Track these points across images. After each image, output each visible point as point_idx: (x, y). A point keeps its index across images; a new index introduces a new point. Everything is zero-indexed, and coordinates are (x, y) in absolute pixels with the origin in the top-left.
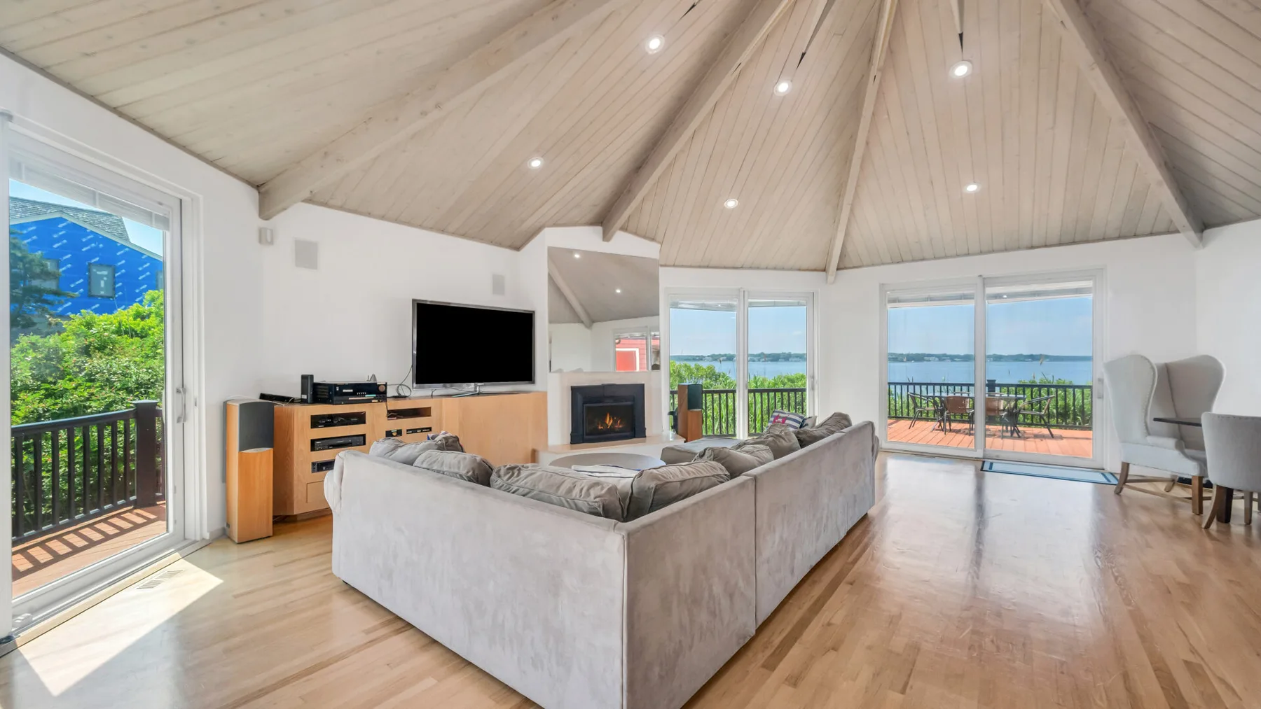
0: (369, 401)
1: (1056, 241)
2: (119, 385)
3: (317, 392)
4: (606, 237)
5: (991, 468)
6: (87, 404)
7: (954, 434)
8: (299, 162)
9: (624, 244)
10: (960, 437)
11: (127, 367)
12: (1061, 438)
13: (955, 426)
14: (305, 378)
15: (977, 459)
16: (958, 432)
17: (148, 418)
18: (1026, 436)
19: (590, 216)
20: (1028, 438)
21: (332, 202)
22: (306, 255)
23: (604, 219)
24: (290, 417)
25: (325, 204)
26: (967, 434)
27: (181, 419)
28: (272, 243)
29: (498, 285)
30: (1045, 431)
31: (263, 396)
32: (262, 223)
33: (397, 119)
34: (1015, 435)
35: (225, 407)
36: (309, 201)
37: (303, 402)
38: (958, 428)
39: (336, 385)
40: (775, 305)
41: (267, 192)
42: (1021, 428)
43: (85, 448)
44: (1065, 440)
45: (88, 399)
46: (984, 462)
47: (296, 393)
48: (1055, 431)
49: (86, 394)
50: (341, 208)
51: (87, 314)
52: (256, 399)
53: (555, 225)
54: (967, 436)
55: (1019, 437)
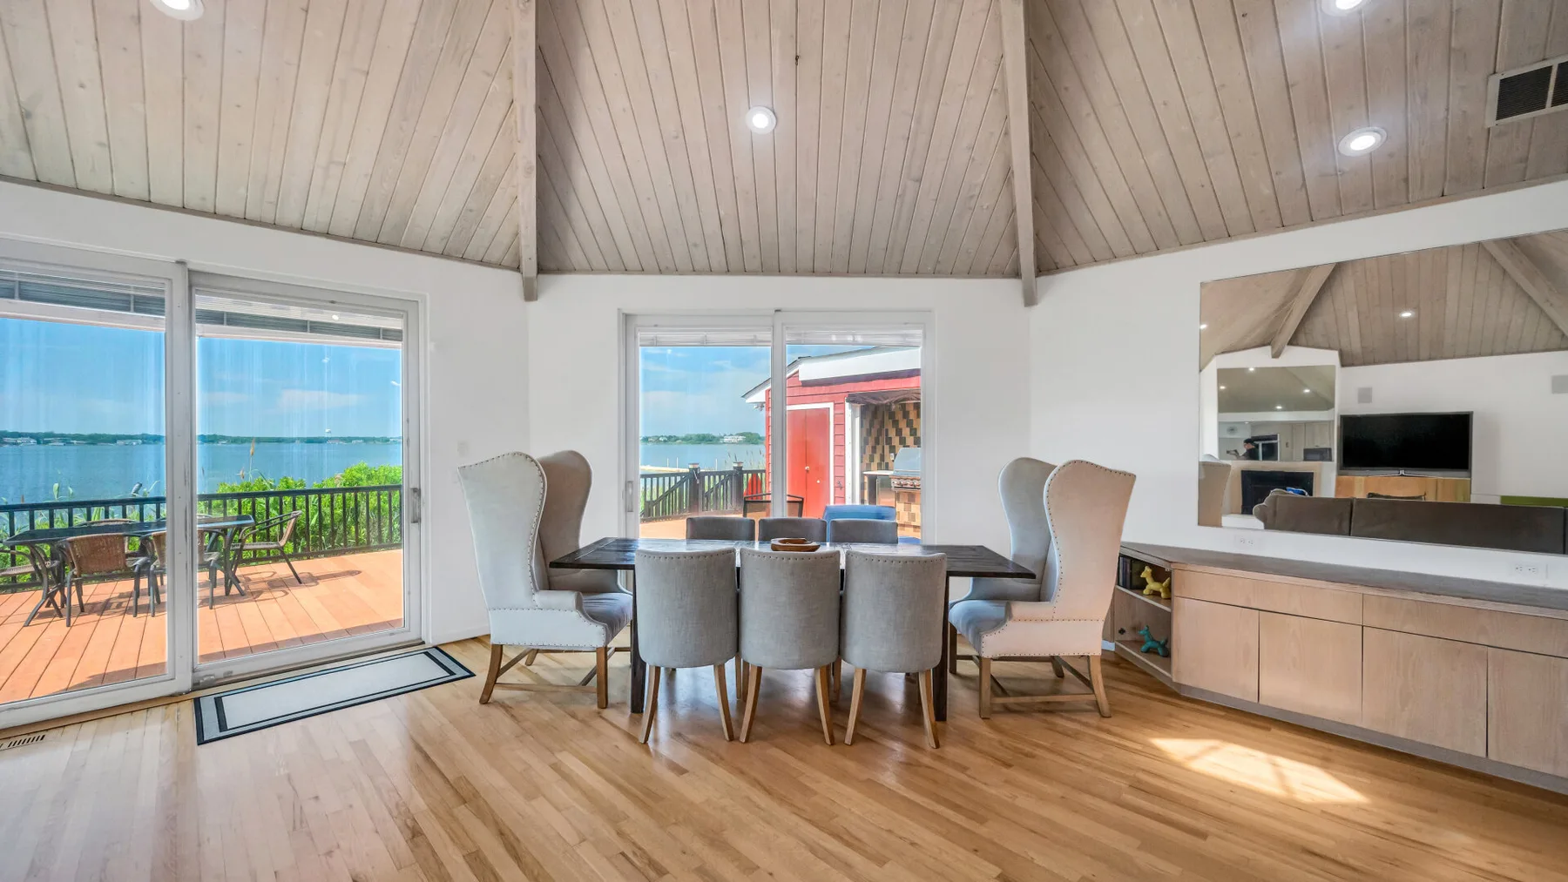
1: (347, 233)
5: (222, 725)
7: (95, 617)
10: (111, 622)
12: (315, 579)
13: (95, 592)
15: (173, 698)
16: (103, 608)
18: (253, 587)
20: (260, 592)
26: (126, 612)
30: (281, 569)
34: (234, 590)
38: (103, 598)
42: (240, 572)
44: (322, 584)
46: (197, 701)
48: (302, 566)
54: (129, 617)
55: (242, 594)
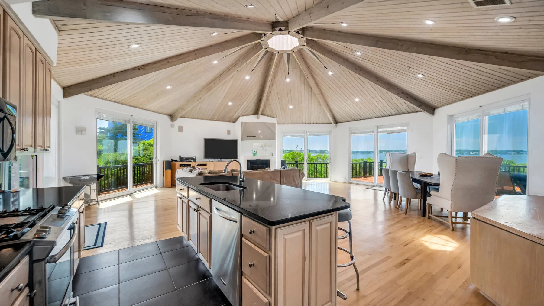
0: (191, 162)
2: (149, 158)
3: (182, 159)
4: (258, 118)
6: (143, 162)
8: (177, 111)
9: (263, 119)
11: (150, 154)
14: (180, 156)
17: (152, 164)
19: (252, 112)
21: (186, 117)
22: (181, 129)
23: (256, 113)
24: (175, 164)
25: (184, 117)
27: (156, 163)
28: (173, 127)
29: (229, 132)
31: (172, 160)
32: (172, 123)
33: (193, 101)
35: (164, 161)
36: (181, 117)
37: (179, 161)
39: (184, 158)
40: (317, 135)
41: (172, 117)
43: (142, 171)
45: (143, 161)
47: (178, 160)
49: (143, 159)
50: (188, 118)
51: (144, 141)
52: (170, 160)
53: (243, 116)
